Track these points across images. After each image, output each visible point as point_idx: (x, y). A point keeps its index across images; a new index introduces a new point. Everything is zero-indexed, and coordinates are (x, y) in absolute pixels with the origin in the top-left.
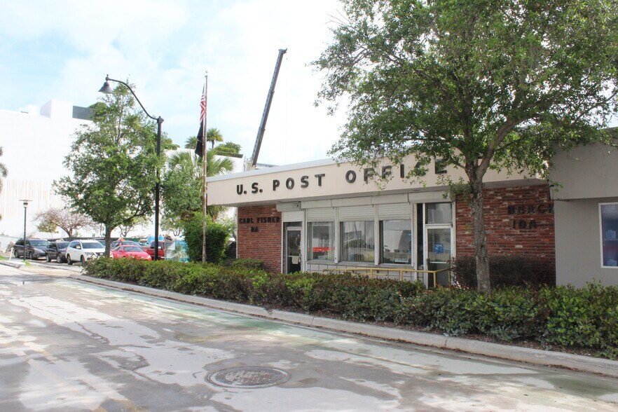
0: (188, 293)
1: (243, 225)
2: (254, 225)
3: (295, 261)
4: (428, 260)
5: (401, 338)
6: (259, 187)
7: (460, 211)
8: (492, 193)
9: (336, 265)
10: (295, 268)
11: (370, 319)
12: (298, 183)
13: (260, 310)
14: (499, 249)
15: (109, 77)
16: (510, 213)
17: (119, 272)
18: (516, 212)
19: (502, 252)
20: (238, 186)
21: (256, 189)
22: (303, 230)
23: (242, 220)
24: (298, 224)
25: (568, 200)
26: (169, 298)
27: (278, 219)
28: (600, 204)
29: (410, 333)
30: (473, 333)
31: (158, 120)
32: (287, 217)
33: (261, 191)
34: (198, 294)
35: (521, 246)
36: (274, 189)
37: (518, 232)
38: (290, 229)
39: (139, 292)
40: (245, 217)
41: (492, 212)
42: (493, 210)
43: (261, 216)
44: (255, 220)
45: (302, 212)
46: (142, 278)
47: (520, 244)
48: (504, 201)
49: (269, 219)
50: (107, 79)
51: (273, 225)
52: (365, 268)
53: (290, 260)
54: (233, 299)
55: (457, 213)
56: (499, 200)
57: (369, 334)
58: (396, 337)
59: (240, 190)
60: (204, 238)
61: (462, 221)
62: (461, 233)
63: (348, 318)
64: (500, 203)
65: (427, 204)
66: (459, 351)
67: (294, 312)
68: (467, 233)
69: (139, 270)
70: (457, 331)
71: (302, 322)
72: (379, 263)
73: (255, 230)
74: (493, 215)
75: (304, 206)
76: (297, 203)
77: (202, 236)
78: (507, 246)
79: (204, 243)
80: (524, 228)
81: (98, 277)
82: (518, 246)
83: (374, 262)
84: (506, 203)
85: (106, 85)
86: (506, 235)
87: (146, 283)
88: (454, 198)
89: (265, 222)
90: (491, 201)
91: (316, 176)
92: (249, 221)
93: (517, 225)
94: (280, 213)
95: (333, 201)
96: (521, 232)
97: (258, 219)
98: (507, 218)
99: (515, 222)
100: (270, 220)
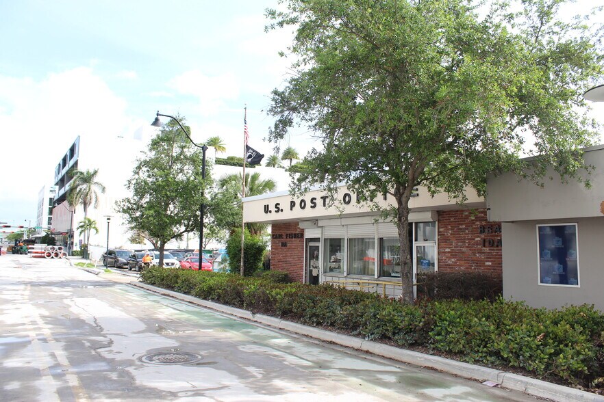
0: (205, 299)
1: (275, 240)
2: (283, 240)
3: (315, 274)
4: (417, 274)
5: (334, 340)
6: (281, 207)
7: (441, 230)
8: (467, 213)
9: (346, 277)
10: (315, 280)
11: (319, 324)
12: (309, 204)
13: (246, 314)
14: (472, 266)
15: (160, 113)
16: (481, 232)
17: (163, 280)
18: (486, 231)
19: (475, 269)
20: (265, 206)
21: (278, 208)
22: (321, 245)
23: (274, 236)
24: (317, 240)
25: (513, 222)
26: (191, 302)
27: (302, 235)
28: (538, 226)
29: (340, 336)
30: (384, 338)
31: (203, 148)
32: (309, 234)
33: (282, 210)
34: (213, 300)
35: (490, 263)
36: (291, 209)
37: (487, 250)
38: (311, 244)
39: (173, 297)
40: (278, 233)
41: (467, 231)
42: (468, 229)
43: (289, 232)
44: (284, 236)
45: (320, 229)
46: (176, 285)
47: (489, 261)
48: (477, 221)
49: (295, 234)
50: (158, 115)
51: (296, 241)
52: (367, 281)
53: (311, 271)
54: (234, 305)
55: (439, 232)
56: (473, 220)
57: (314, 336)
58: (329, 339)
59: (267, 209)
60: (242, 251)
61: (443, 240)
62: (442, 250)
63: (304, 323)
64: (473, 222)
65: (415, 223)
66: (367, 352)
67: (272, 316)
68: (447, 250)
69: (175, 278)
70: (373, 336)
71: (273, 324)
72: (378, 277)
73: (284, 245)
74: (467, 234)
75: (320, 223)
76: (315, 221)
77: (241, 250)
78: (479, 263)
79: (242, 256)
80: (492, 246)
81: (149, 284)
82: (487, 263)
83: (374, 275)
84: (478, 223)
85: (157, 120)
86: (478, 253)
87: (179, 290)
88: (436, 218)
89: (292, 238)
90: (466, 222)
91: (322, 198)
92: (280, 236)
93: (487, 244)
94: (303, 230)
95: (342, 219)
96: (490, 250)
97: (287, 235)
98: (478, 237)
99: (484, 241)
100: (295, 236)
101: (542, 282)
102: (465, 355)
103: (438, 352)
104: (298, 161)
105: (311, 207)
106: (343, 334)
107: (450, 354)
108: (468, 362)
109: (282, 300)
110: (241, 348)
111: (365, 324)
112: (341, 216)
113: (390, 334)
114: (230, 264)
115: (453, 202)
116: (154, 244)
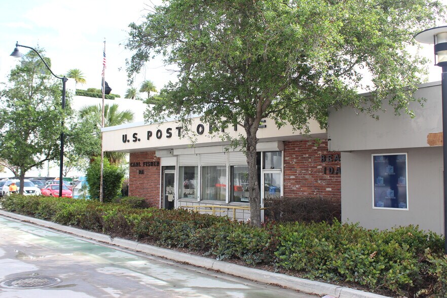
0: (65, 224)
1: (133, 168)
2: (141, 168)
3: (170, 200)
4: (265, 199)
5: (187, 261)
6: (138, 137)
7: (287, 158)
8: (310, 143)
9: (199, 203)
10: (170, 205)
11: (173, 246)
12: (165, 134)
13: (106, 238)
14: (314, 192)
15: (19, 44)
16: (323, 161)
17: (23, 207)
18: (327, 160)
19: (317, 194)
20: (123, 136)
21: (136, 138)
22: (176, 173)
23: (132, 164)
24: (173, 168)
25: (351, 152)
26: (51, 228)
27: (158, 163)
28: (373, 155)
29: (193, 257)
30: (234, 258)
31: (63, 79)
32: (165, 162)
33: (139, 140)
34: (73, 225)
35: (330, 189)
36: (148, 139)
37: (328, 177)
38: (167, 172)
39: (33, 223)
40: (135, 161)
41: (310, 160)
42: (310, 158)
43: (146, 161)
44: (142, 164)
45: (175, 158)
46: (37, 212)
47: (329, 187)
48: (318, 150)
49: (152, 162)
50: (17, 45)
51: (154, 169)
52: (219, 206)
53: (167, 197)
54: (93, 230)
55: (284, 161)
56: (315, 150)
57: (169, 257)
58: (183, 260)
59: (125, 139)
60: (102, 179)
61: (288, 168)
62: (287, 177)
63: (160, 245)
64: (315, 152)
65: (263, 152)
66: (218, 271)
67: (129, 239)
68: (292, 177)
69: (35, 205)
70: (223, 256)
71: (130, 247)
72: (229, 202)
73: (141, 172)
74: (310, 162)
75: (176, 152)
76: (170, 150)
77: (100, 177)
78: (320, 189)
79: (102, 183)
80: (332, 173)
81: (9, 211)
82: (328, 189)
83: (225, 200)
84: (320, 152)
85: (16, 50)
86: (320, 179)
87: (40, 216)
88: (282, 148)
89: (149, 166)
90: (310, 151)
91: (177, 128)
92: (138, 164)
93: (328, 172)
94: (159, 159)
95: (196, 149)
96: (330, 177)
97: (144, 163)
98: (320, 165)
99: (325, 169)
100: (152, 164)
101: (375, 205)
102: (307, 272)
103: (282, 270)
104: (156, 93)
105: (167, 137)
106: (196, 255)
107: (293, 271)
108: (309, 279)
109: (139, 224)
110: (99, 270)
111: (216, 245)
112: (193, 146)
113: (239, 255)
114: (90, 191)
115: (297, 133)
116: (14, 173)
